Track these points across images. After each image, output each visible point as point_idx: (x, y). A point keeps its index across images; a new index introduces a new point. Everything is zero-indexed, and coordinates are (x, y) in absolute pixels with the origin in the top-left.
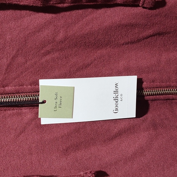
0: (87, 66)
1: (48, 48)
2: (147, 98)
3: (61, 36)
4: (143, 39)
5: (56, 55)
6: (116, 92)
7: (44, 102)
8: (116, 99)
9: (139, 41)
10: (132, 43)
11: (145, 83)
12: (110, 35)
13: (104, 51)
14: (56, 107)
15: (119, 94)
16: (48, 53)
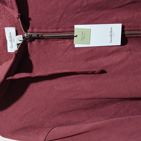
0: (97, 19)
1: (79, 10)
2: (126, 36)
3: (85, 4)
4: (126, 5)
5: (82, 13)
6: (111, 32)
7: (76, 36)
8: (111, 35)
9: (123, 6)
10: (120, 7)
11: (125, 28)
12: (109, 3)
13: (105, 12)
14: (82, 39)
15: (113, 33)
16: (78, 12)
